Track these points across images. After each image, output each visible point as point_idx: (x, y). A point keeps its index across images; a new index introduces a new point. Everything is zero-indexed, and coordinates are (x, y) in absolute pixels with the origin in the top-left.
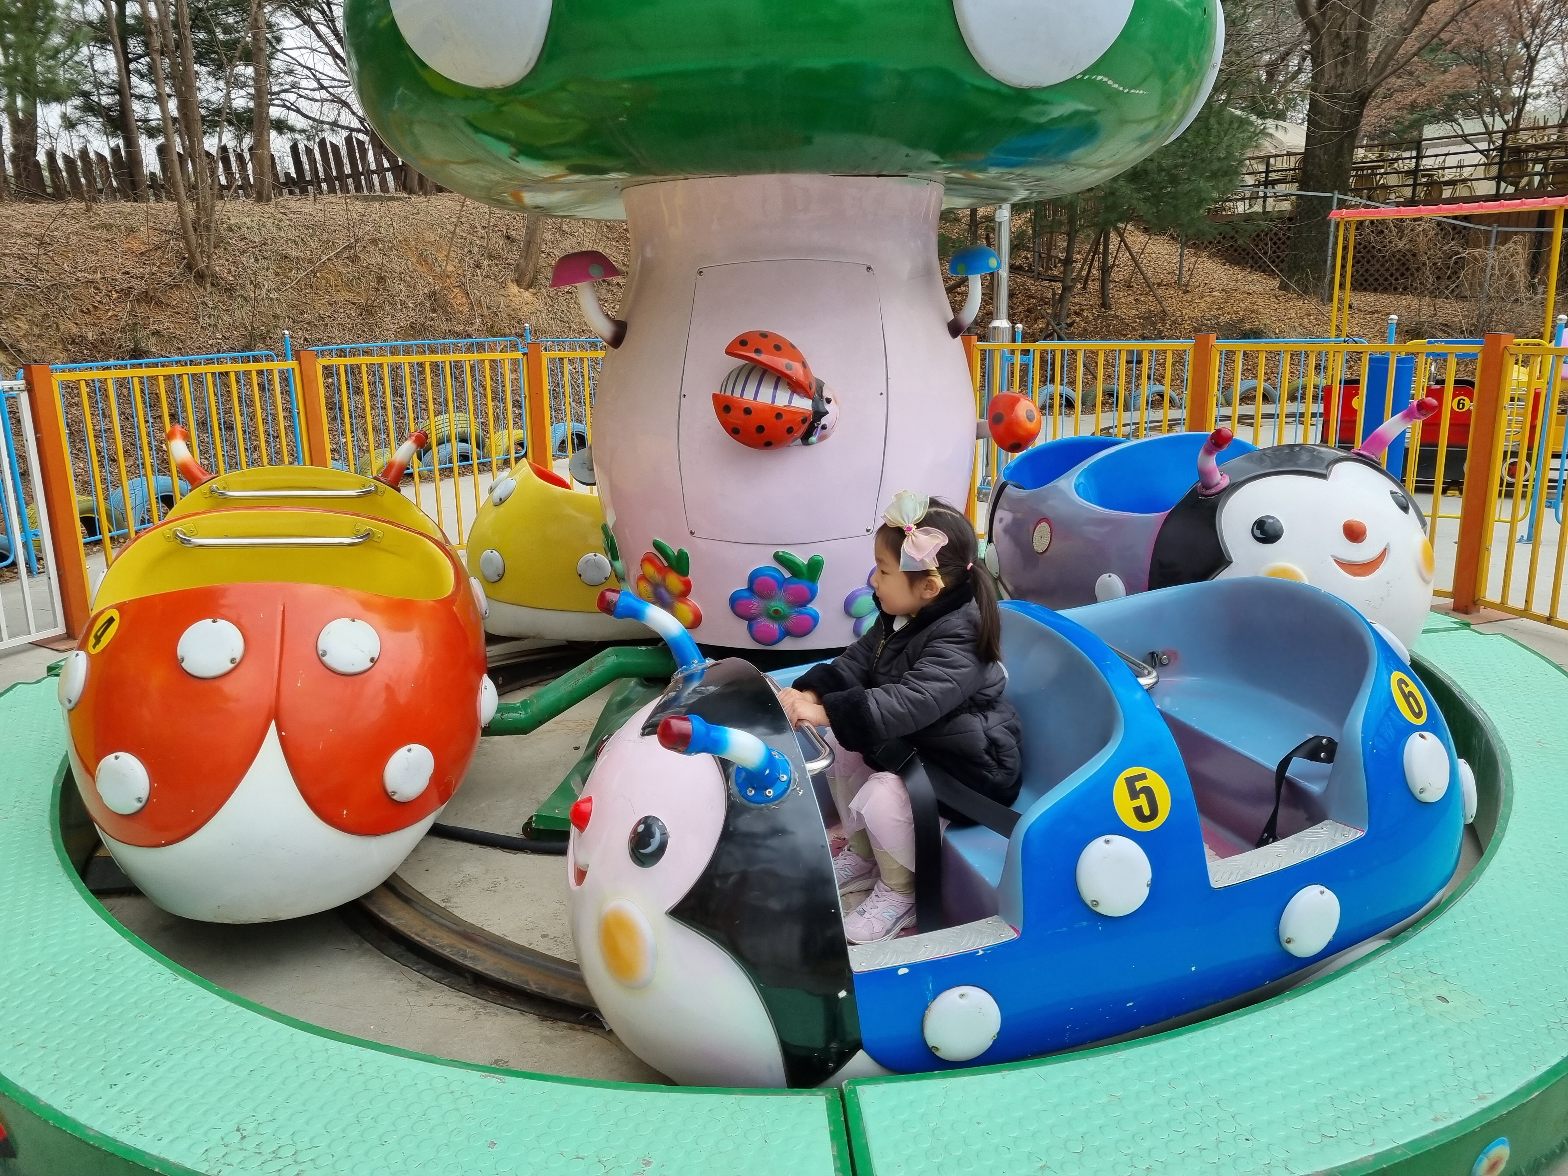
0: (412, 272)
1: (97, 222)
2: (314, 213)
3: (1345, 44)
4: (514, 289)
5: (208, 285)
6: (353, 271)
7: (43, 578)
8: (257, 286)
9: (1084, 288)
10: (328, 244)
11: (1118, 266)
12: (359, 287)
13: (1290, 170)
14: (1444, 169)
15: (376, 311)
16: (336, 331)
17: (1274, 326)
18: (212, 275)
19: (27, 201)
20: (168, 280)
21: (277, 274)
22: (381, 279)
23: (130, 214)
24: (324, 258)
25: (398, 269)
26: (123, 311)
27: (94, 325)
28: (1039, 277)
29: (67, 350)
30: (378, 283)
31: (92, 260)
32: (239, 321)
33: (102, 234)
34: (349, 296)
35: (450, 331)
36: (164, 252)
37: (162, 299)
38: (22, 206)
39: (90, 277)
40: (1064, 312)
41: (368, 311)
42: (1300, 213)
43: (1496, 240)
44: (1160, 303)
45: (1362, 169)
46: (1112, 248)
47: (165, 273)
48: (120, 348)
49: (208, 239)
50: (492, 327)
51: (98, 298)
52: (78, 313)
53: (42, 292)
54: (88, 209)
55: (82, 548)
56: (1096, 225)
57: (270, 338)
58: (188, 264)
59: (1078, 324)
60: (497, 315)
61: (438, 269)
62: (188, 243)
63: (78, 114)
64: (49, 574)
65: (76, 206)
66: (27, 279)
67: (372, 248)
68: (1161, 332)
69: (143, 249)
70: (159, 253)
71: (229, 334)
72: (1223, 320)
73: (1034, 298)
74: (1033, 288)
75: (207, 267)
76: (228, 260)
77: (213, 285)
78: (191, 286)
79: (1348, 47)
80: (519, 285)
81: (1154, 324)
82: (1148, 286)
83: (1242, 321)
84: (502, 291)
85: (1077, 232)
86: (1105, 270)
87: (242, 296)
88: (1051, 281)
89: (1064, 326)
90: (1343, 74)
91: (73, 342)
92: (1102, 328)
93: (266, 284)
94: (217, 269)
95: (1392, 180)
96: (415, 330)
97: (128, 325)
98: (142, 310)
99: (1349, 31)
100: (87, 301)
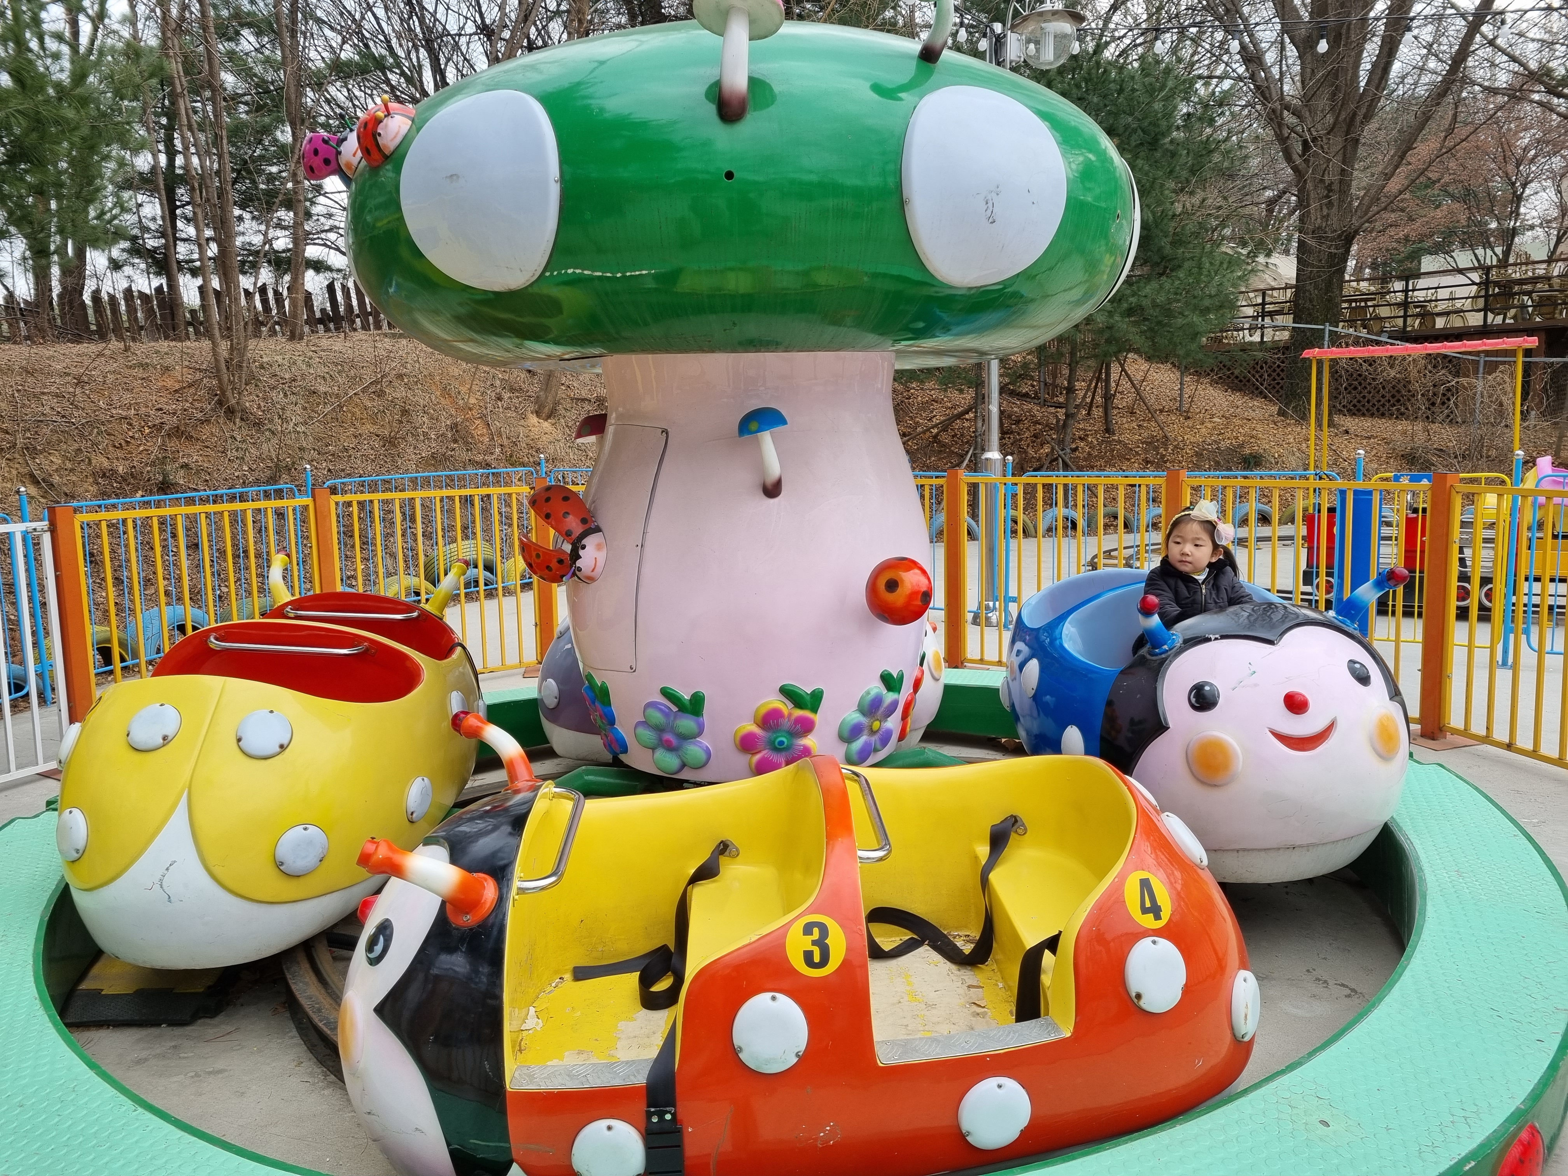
0: (435, 405)
1: (135, 362)
2: (344, 351)
3: (1329, 188)
4: (533, 419)
5: (238, 420)
6: (379, 405)
7: (54, 708)
8: (284, 420)
9: (1089, 414)
10: (354, 380)
11: (1121, 393)
12: (383, 420)
13: (1286, 302)
14: (1437, 300)
15: (399, 443)
16: (359, 462)
17: (1273, 451)
18: (242, 410)
19: (69, 341)
20: (199, 415)
21: (305, 409)
22: (405, 412)
23: (166, 354)
24: (351, 393)
25: (422, 402)
26: (154, 447)
27: (125, 459)
28: (1045, 404)
29: (98, 484)
30: (402, 416)
31: (127, 397)
32: (266, 453)
33: (139, 373)
34: (373, 429)
35: (470, 460)
36: (197, 389)
37: (193, 434)
38: (64, 346)
39: (124, 413)
40: (1068, 438)
41: (390, 442)
42: (1294, 344)
43: (1484, 369)
44: (1162, 429)
45: (1356, 301)
46: (1114, 376)
47: (196, 409)
48: (148, 480)
49: (240, 377)
50: (511, 456)
51: (131, 434)
52: (111, 448)
53: (77, 428)
54: (127, 349)
55: (93, 680)
56: (1096, 356)
57: (296, 469)
58: (219, 400)
59: (1082, 448)
60: (516, 445)
61: (461, 402)
62: (220, 380)
63: (125, 255)
64: (59, 707)
65: (115, 345)
66: (63, 417)
67: (396, 383)
68: (1163, 456)
69: (177, 386)
70: (192, 390)
71: (255, 466)
72: (1223, 445)
73: (1040, 424)
74: (1039, 415)
75: (238, 403)
76: (258, 396)
77: (242, 419)
78: (221, 421)
79: (1330, 191)
80: (538, 416)
81: (1156, 449)
82: (1150, 412)
83: (1241, 446)
84: (522, 422)
85: (1077, 363)
86: (1108, 398)
87: (269, 430)
88: (1057, 407)
89: (1068, 451)
90: (1328, 215)
91: (104, 475)
92: (1106, 452)
93: (294, 418)
94: (247, 404)
95: (1384, 312)
96: (437, 461)
97: (158, 458)
98: (173, 444)
99: (1332, 177)
100: (120, 436)
